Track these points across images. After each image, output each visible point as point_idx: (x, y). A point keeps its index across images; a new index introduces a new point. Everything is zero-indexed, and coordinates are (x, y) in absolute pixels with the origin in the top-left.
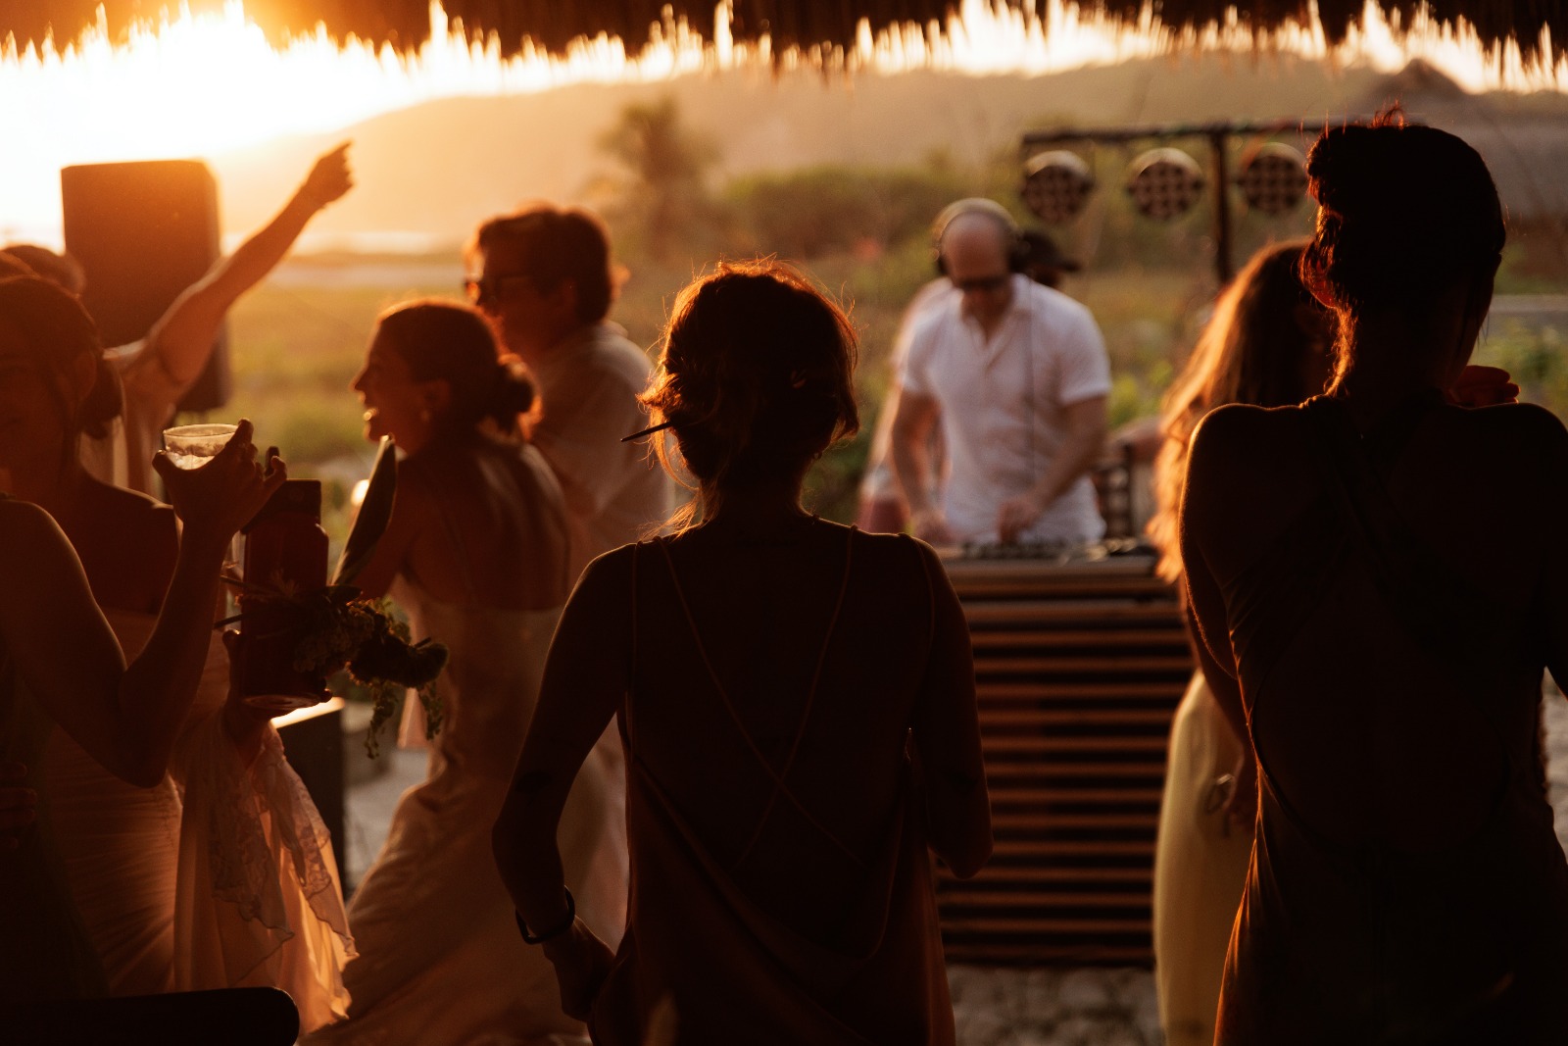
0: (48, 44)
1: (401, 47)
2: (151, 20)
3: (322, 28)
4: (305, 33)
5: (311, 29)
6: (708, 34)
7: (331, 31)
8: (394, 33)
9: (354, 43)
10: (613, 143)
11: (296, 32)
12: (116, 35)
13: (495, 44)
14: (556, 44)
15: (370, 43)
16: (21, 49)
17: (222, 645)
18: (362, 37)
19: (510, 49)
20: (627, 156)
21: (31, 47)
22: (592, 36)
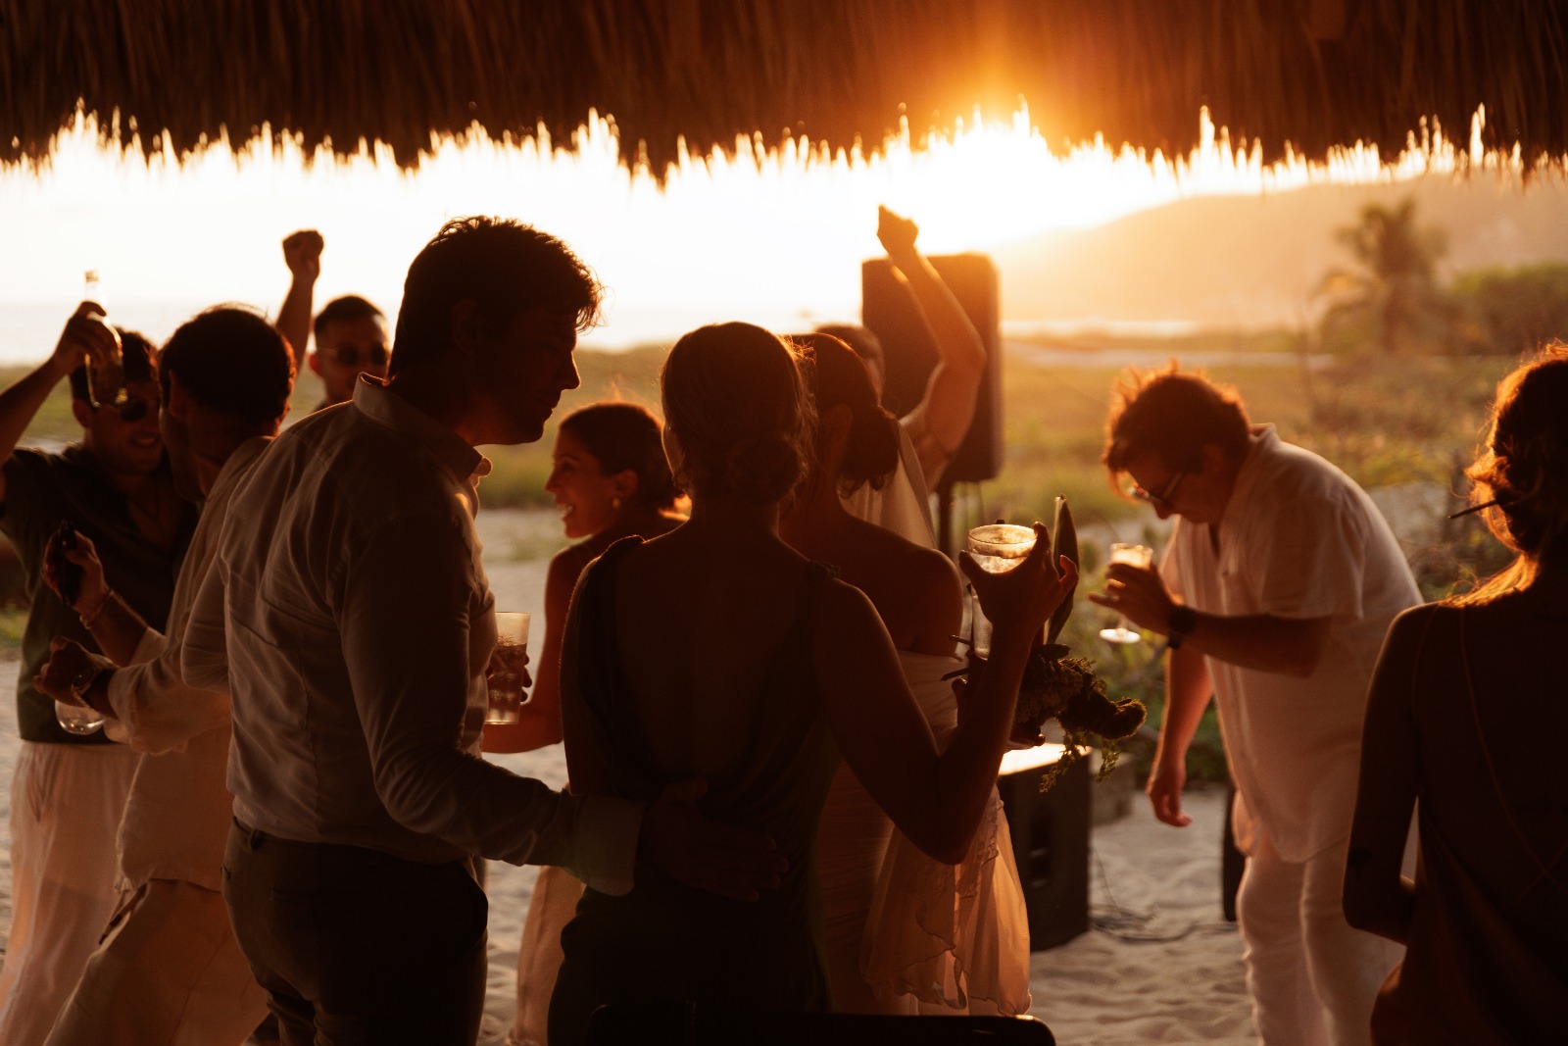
0: (856, 151)
1: (1171, 155)
2: (947, 130)
3: (1099, 138)
4: (1083, 143)
5: (1091, 138)
6: (1462, 143)
7: (1107, 139)
8: (1165, 142)
9: (1127, 149)
10: (1351, 238)
11: (1076, 142)
12: (916, 144)
13: (1258, 152)
14: (1315, 152)
15: (1142, 151)
16: (833, 156)
17: (951, 692)
18: (1135, 146)
19: (1272, 156)
20: (1363, 252)
21: (841, 153)
22: (1350, 144)
